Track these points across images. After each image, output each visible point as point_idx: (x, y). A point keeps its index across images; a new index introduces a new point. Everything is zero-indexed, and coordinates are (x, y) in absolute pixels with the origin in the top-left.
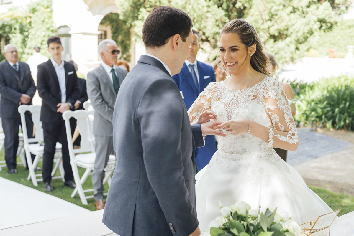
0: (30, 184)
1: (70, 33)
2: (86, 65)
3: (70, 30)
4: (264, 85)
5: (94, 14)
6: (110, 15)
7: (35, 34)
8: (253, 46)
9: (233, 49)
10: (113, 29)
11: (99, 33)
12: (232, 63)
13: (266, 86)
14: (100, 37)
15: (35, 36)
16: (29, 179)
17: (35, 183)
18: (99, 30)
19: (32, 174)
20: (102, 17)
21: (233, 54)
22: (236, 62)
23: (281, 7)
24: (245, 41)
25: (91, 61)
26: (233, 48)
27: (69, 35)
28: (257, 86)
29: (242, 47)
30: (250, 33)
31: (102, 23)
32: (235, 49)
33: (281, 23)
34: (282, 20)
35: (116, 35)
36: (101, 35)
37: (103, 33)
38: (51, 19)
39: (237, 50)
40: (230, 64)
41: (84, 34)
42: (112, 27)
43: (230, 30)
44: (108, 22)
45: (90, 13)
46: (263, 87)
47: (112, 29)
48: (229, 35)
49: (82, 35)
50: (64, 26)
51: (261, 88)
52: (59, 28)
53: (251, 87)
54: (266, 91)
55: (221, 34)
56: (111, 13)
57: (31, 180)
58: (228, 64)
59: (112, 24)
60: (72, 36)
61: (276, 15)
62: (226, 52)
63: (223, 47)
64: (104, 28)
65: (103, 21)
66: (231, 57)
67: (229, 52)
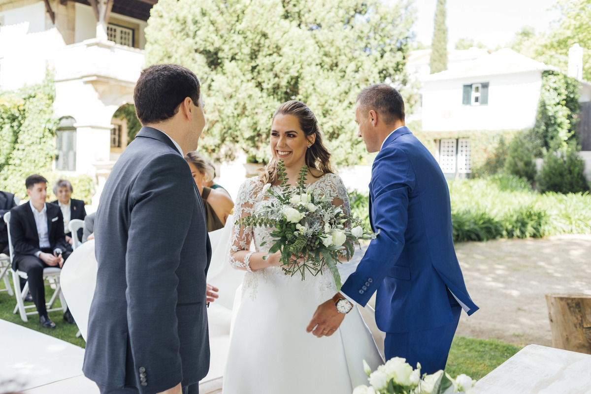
0: (16, 319)
1: (75, 125)
2: (94, 165)
3: (76, 122)
4: (330, 181)
5: (106, 104)
6: (127, 106)
7: (29, 125)
8: (313, 136)
9: (289, 134)
10: (130, 124)
11: (112, 127)
12: (286, 152)
13: (333, 183)
14: (113, 132)
15: (29, 128)
16: (15, 311)
17: (24, 318)
18: (112, 124)
19: (20, 306)
20: (116, 108)
21: (289, 141)
22: (291, 152)
23: (337, 102)
24: (305, 127)
25: (101, 160)
26: (291, 133)
27: (73, 129)
28: (321, 183)
29: (301, 133)
30: (312, 118)
31: (115, 116)
32: (292, 135)
33: (336, 119)
34: (338, 116)
35: (133, 130)
36: (114, 130)
37: (117, 127)
38: (51, 108)
39: (294, 136)
40: (283, 153)
41: (93, 127)
42: (129, 121)
43: (288, 111)
44: (124, 115)
45: (100, 102)
46: (329, 184)
47: (127, 124)
48: (287, 116)
49: (90, 128)
50: (67, 118)
51: (326, 185)
52: (60, 119)
53: (311, 184)
54: (333, 189)
55: (276, 114)
56: (127, 104)
57: (18, 313)
58: (280, 153)
59: (128, 117)
60: (77, 130)
61: (331, 110)
62: (281, 138)
63: (277, 130)
64: (118, 121)
65: (118, 113)
66: (286, 145)
67: (284, 138)
